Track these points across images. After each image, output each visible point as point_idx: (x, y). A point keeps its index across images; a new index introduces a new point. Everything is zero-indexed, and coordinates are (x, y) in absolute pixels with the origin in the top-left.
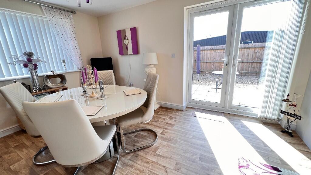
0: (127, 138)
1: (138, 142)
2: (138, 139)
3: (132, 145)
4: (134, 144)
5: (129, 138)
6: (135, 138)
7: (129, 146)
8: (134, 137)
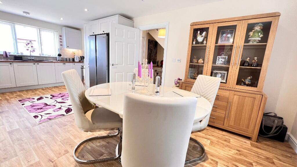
0: (113, 153)
1: (102, 146)
2: (100, 149)
3: (109, 144)
4: (108, 145)
5: (111, 153)
6: (103, 151)
7: (114, 142)
8: (104, 153)
